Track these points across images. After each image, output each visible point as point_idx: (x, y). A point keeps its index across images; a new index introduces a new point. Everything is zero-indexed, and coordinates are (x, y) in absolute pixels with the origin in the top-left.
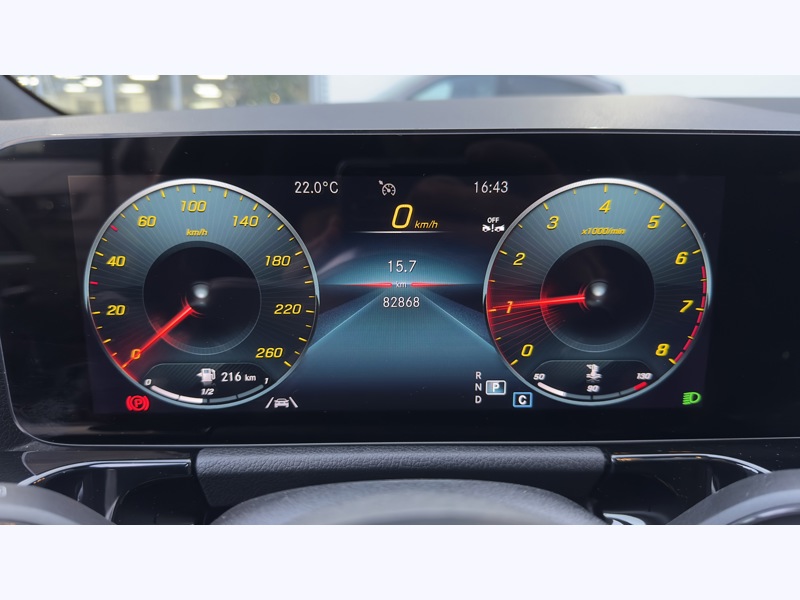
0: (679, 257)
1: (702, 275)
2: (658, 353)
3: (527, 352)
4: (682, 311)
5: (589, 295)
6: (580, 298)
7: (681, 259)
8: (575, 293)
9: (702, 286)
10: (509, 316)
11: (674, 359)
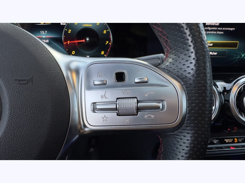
0: (104, 32)
1: (110, 36)
2: (102, 54)
3: (73, 53)
4: (106, 44)
5: (86, 40)
6: (84, 41)
7: (105, 32)
8: (83, 40)
9: (110, 38)
10: (69, 45)
11: (106, 55)
